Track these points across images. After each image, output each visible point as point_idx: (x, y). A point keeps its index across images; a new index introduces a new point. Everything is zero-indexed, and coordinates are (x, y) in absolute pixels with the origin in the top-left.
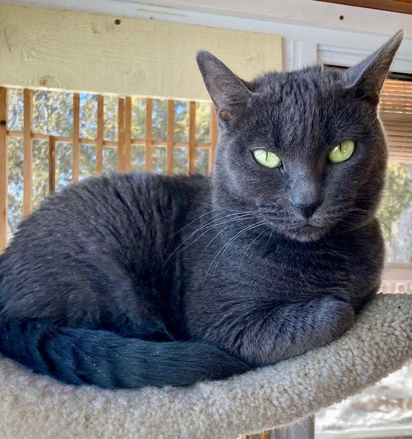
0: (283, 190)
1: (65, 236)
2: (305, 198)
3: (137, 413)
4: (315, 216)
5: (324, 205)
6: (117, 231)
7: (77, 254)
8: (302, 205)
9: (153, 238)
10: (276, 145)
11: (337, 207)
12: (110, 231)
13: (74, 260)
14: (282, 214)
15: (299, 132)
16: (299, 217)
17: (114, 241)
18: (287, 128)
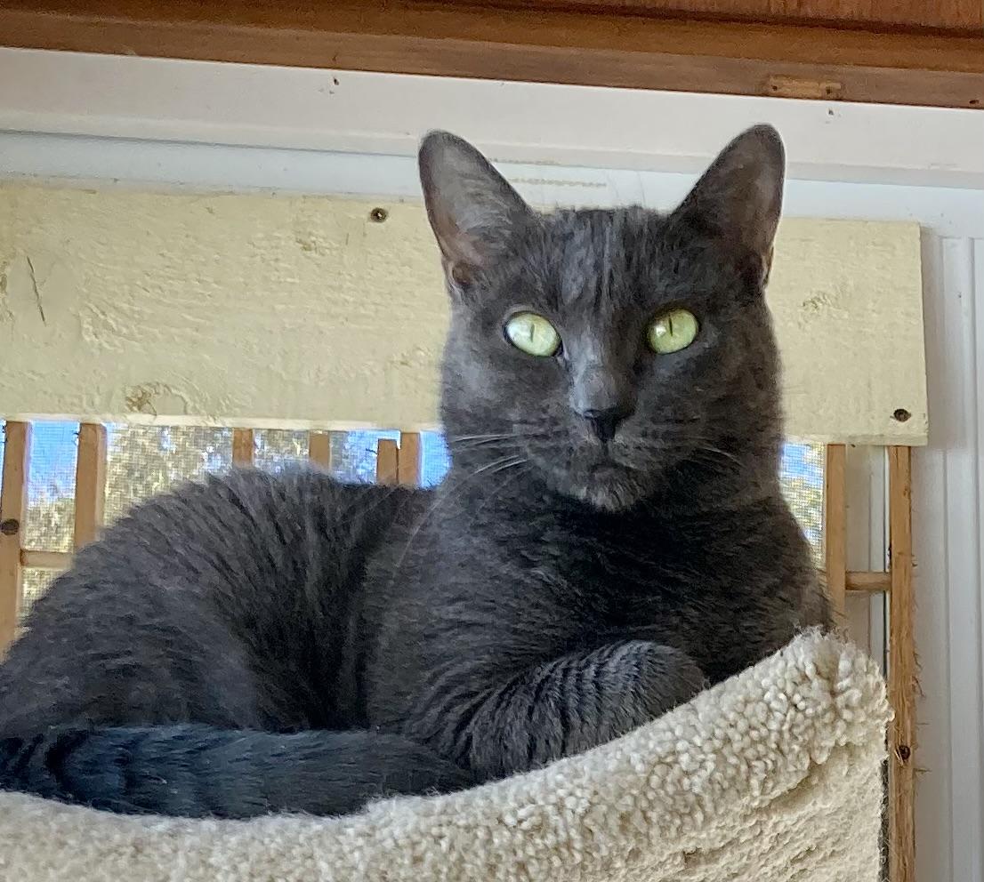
0: (560, 390)
1: (125, 585)
2: (596, 398)
3: (234, 840)
4: (619, 438)
5: (636, 418)
6: (224, 562)
7: (150, 615)
8: (591, 411)
9: (299, 572)
10: (550, 304)
11: (663, 428)
12: (211, 562)
13: (144, 627)
14: (558, 434)
15: (593, 285)
16: (589, 438)
17: (216, 578)
18: (572, 277)
